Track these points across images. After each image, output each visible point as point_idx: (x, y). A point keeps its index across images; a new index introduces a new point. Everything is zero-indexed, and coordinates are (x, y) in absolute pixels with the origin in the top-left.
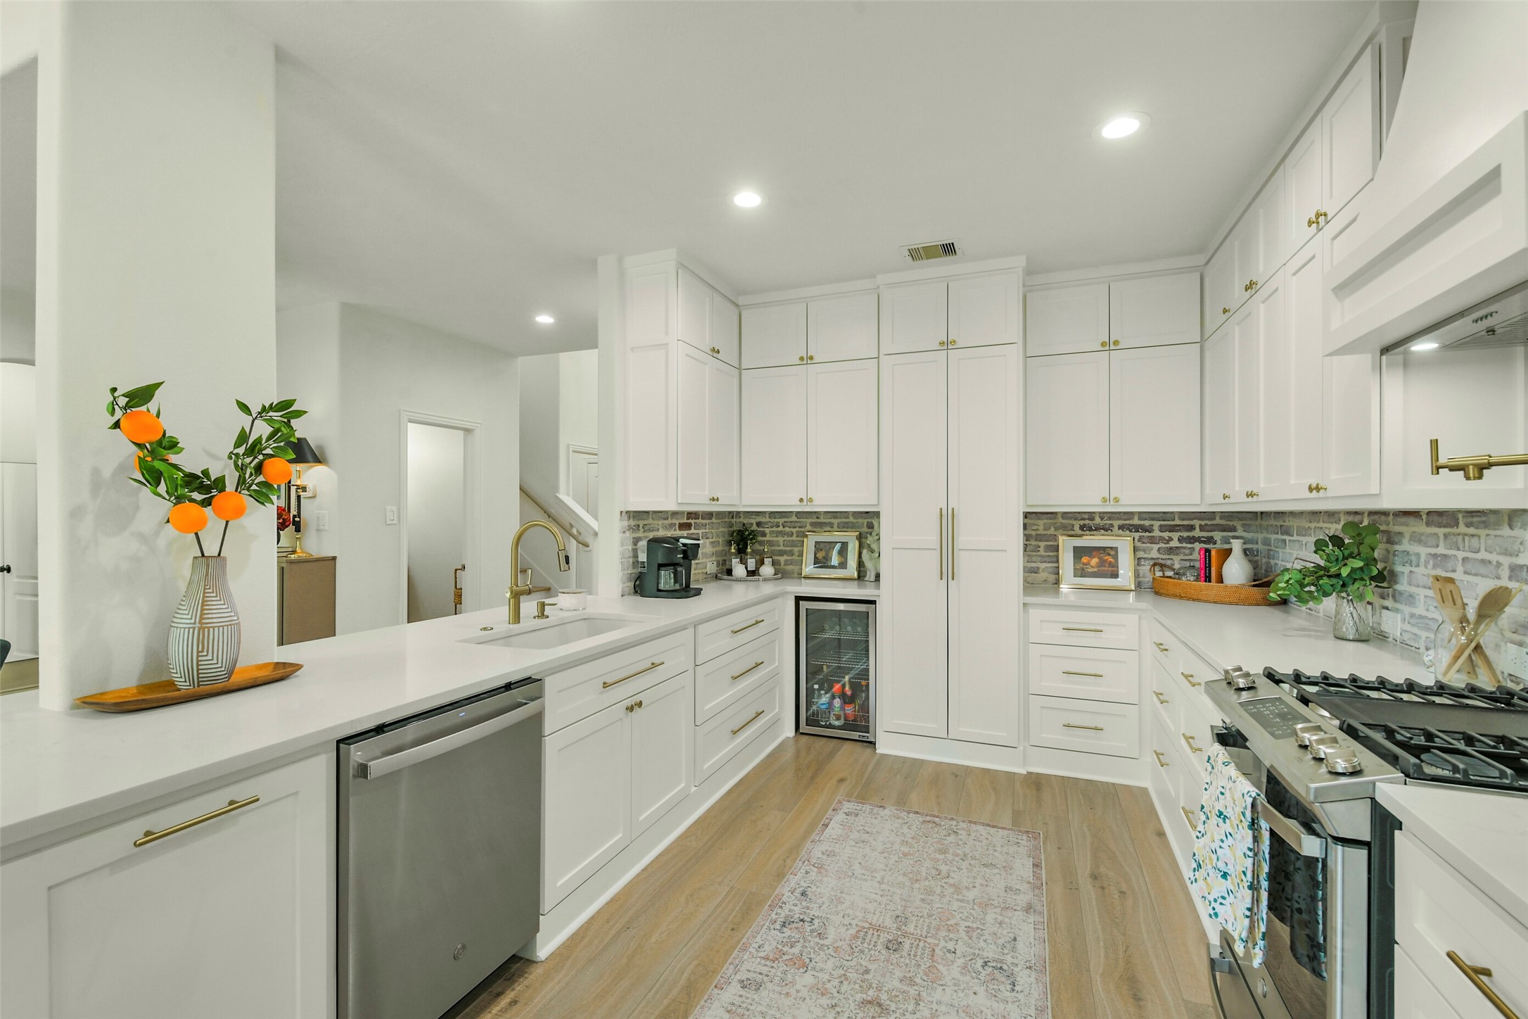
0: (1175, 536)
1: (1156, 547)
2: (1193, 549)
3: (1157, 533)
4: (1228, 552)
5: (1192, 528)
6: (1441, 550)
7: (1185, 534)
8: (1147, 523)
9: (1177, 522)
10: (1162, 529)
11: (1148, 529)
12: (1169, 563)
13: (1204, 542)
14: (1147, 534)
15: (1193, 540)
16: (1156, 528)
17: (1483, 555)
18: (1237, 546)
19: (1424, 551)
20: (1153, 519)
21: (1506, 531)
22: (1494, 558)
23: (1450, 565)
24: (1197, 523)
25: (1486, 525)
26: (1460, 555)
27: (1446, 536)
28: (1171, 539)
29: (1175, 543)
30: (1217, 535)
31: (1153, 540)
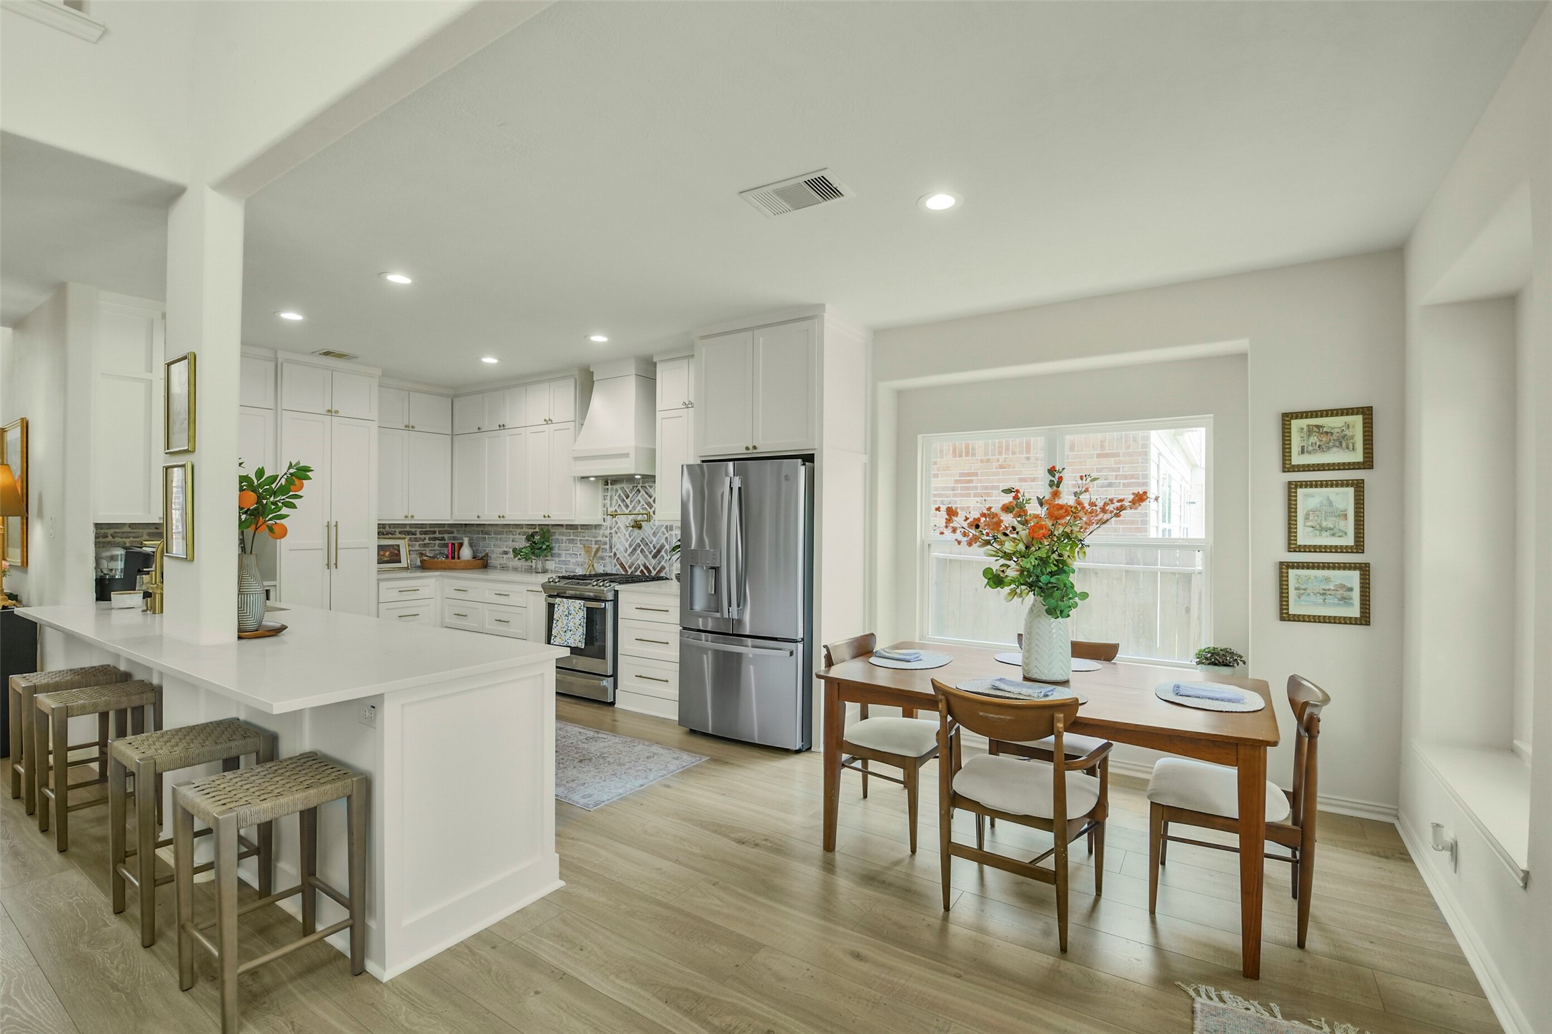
0: (427, 537)
1: (418, 543)
2: (435, 544)
3: (418, 536)
4: (461, 545)
5: (434, 532)
6: (572, 537)
7: (432, 536)
8: (413, 530)
9: (428, 529)
10: (421, 533)
11: (414, 534)
12: (424, 552)
13: (440, 540)
14: (414, 536)
15: (435, 539)
16: (418, 533)
17: (586, 538)
18: (466, 541)
19: (564, 538)
20: (416, 528)
21: (594, 531)
22: (590, 539)
23: (575, 542)
24: (437, 529)
25: (587, 529)
26: (579, 539)
27: (573, 533)
28: (425, 539)
29: (427, 541)
30: (446, 536)
31: (416, 540)
